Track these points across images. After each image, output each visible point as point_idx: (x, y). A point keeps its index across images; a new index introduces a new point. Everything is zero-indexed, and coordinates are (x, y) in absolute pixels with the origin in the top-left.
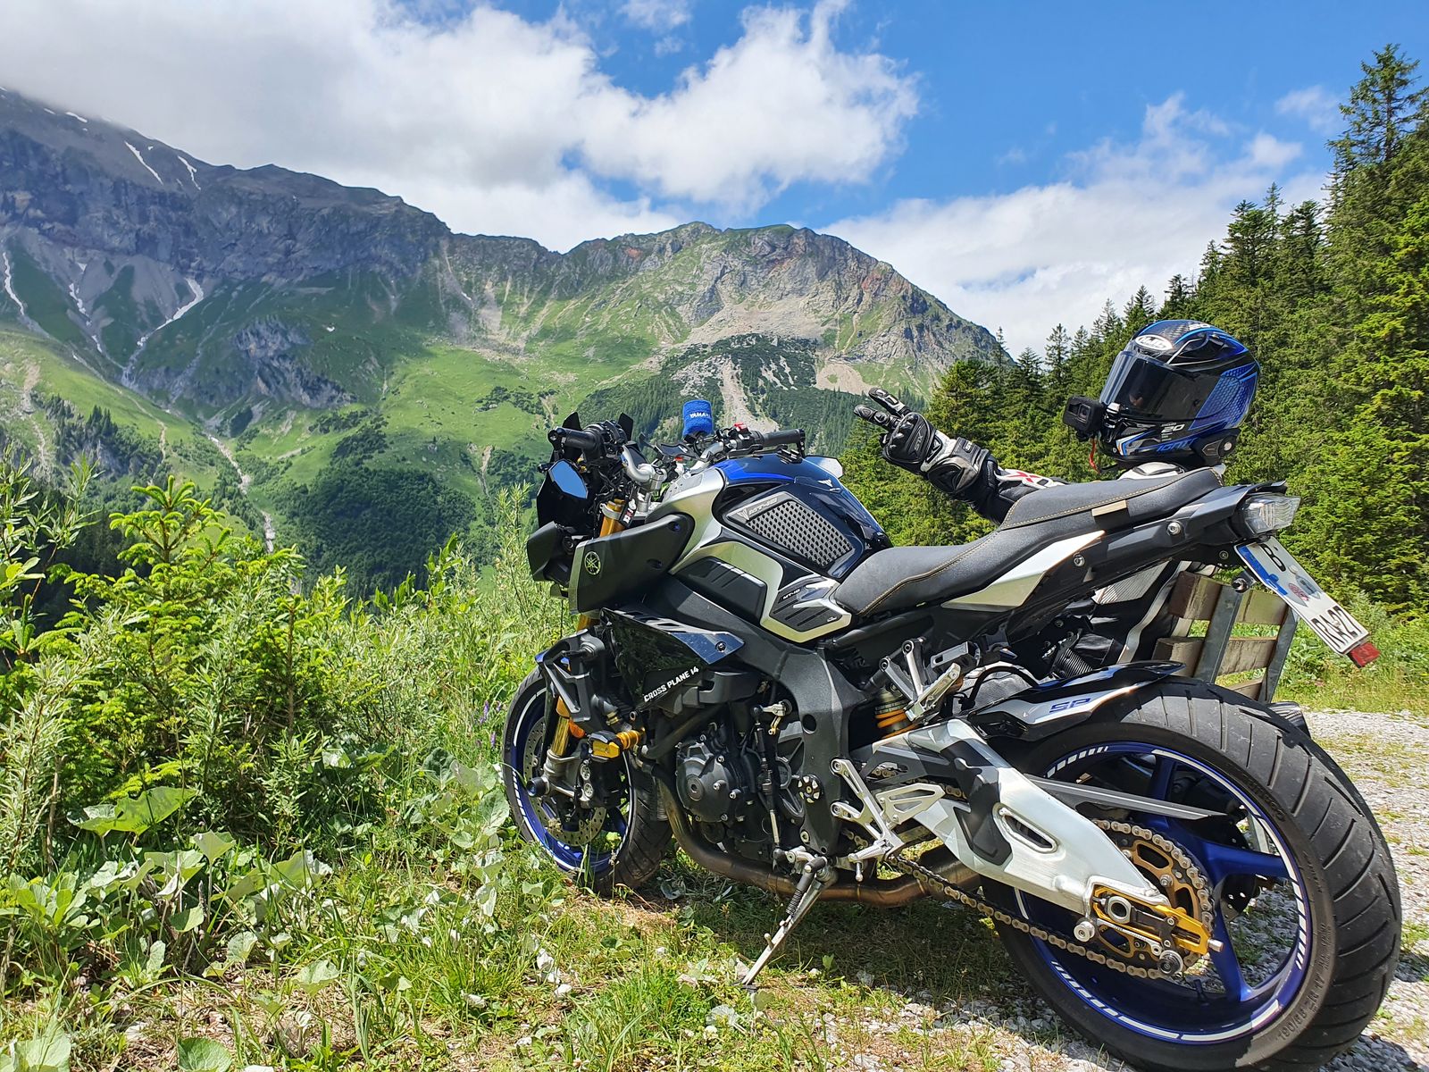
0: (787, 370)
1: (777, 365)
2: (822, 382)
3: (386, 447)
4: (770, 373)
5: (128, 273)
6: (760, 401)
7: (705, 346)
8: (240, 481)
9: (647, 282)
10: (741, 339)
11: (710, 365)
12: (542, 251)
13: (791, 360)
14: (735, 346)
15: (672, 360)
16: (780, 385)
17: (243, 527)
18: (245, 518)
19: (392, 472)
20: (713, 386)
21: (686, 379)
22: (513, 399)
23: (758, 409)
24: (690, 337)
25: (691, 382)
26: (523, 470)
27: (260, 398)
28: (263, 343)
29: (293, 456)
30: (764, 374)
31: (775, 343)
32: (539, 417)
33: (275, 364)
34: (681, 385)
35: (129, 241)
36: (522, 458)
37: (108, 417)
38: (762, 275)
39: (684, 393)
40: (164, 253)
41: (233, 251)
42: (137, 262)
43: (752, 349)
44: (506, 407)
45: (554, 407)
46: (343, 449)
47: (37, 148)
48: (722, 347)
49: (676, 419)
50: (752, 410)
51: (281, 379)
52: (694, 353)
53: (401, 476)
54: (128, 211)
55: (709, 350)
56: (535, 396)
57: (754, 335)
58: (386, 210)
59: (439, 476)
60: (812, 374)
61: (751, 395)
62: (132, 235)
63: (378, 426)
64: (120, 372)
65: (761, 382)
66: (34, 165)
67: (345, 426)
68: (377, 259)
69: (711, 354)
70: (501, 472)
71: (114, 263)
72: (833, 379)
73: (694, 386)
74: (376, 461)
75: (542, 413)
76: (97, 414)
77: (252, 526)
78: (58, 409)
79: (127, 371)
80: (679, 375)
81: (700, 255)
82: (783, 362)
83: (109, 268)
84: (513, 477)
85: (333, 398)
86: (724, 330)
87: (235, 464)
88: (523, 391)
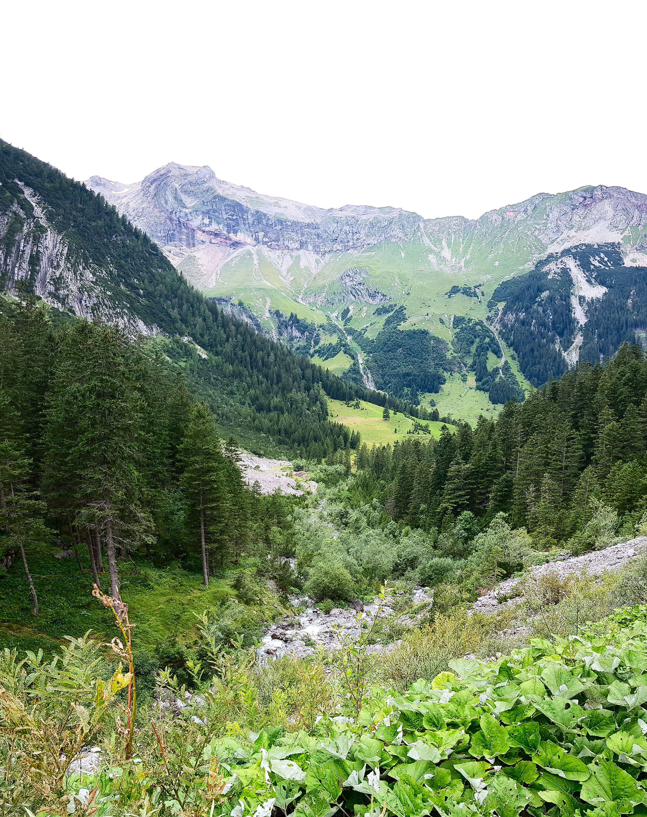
0: (606, 259)
1: (600, 257)
2: (628, 263)
3: (407, 319)
4: (596, 262)
5: (298, 257)
6: (594, 276)
7: (557, 253)
8: (346, 339)
9: (521, 226)
10: (576, 247)
11: (562, 262)
12: (466, 221)
13: (606, 254)
14: (574, 251)
15: (540, 262)
16: (603, 267)
17: (349, 358)
18: (350, 355)
19: (410, 330)
20: (565, 272)
21: (550, 270)
22: (462, 291)
23: (593, 281)
24: (548, 250)
25: (553, 271)
26: (470, 325)
27: (352, 302)
28: (351, 279)
29: (367, 327)
30: (593, 263)
31: (596, 246)
32: (476, 298)
33: (357, 287)
34: (547, 274)
35: (297, 245)
36: (469, 319)
37: (296, 316)
38: (581, 213)
39: (550, 277)
40: (310, 247)
41: (336, 242)
42: (301, 252)
43: (584, 252)
44: (459, 295)
45: (483, 293)
46: (388, 322)
48: (566, 252)
49: (548, 291)
50: (589, 281)
51: (359, 293)
52: (551, 258)
53: (414, 332)
54: (297, 233)
55: (559, 255)
56: (473, 288)
57: (582, 244)
58: (395, 214)
59: (431, 331)
60: (621, 259)
61: (587, 274)
62: (299, 242)
63: (402, 310)
64: (298, 297)
65: (592, 267)
67: (388, 311)
68: (394, 237)
69: (560, 257)
70: (460, 327)
71: (293, 254)
72: (634, 261)
73: (555, 273)
74: (404, 326)
75: (477, 296)
76: (292, 314)
77: (353, 358)
78: (278, 314)
79: (300, 297)
80: (546, 269)
81: (545, 208)
82: (602, 255)
83: (292, 256)
84: (466, 329)
85: (382, 299)
86: (565, 244)
87: (344, 332)
88: (466, 287)
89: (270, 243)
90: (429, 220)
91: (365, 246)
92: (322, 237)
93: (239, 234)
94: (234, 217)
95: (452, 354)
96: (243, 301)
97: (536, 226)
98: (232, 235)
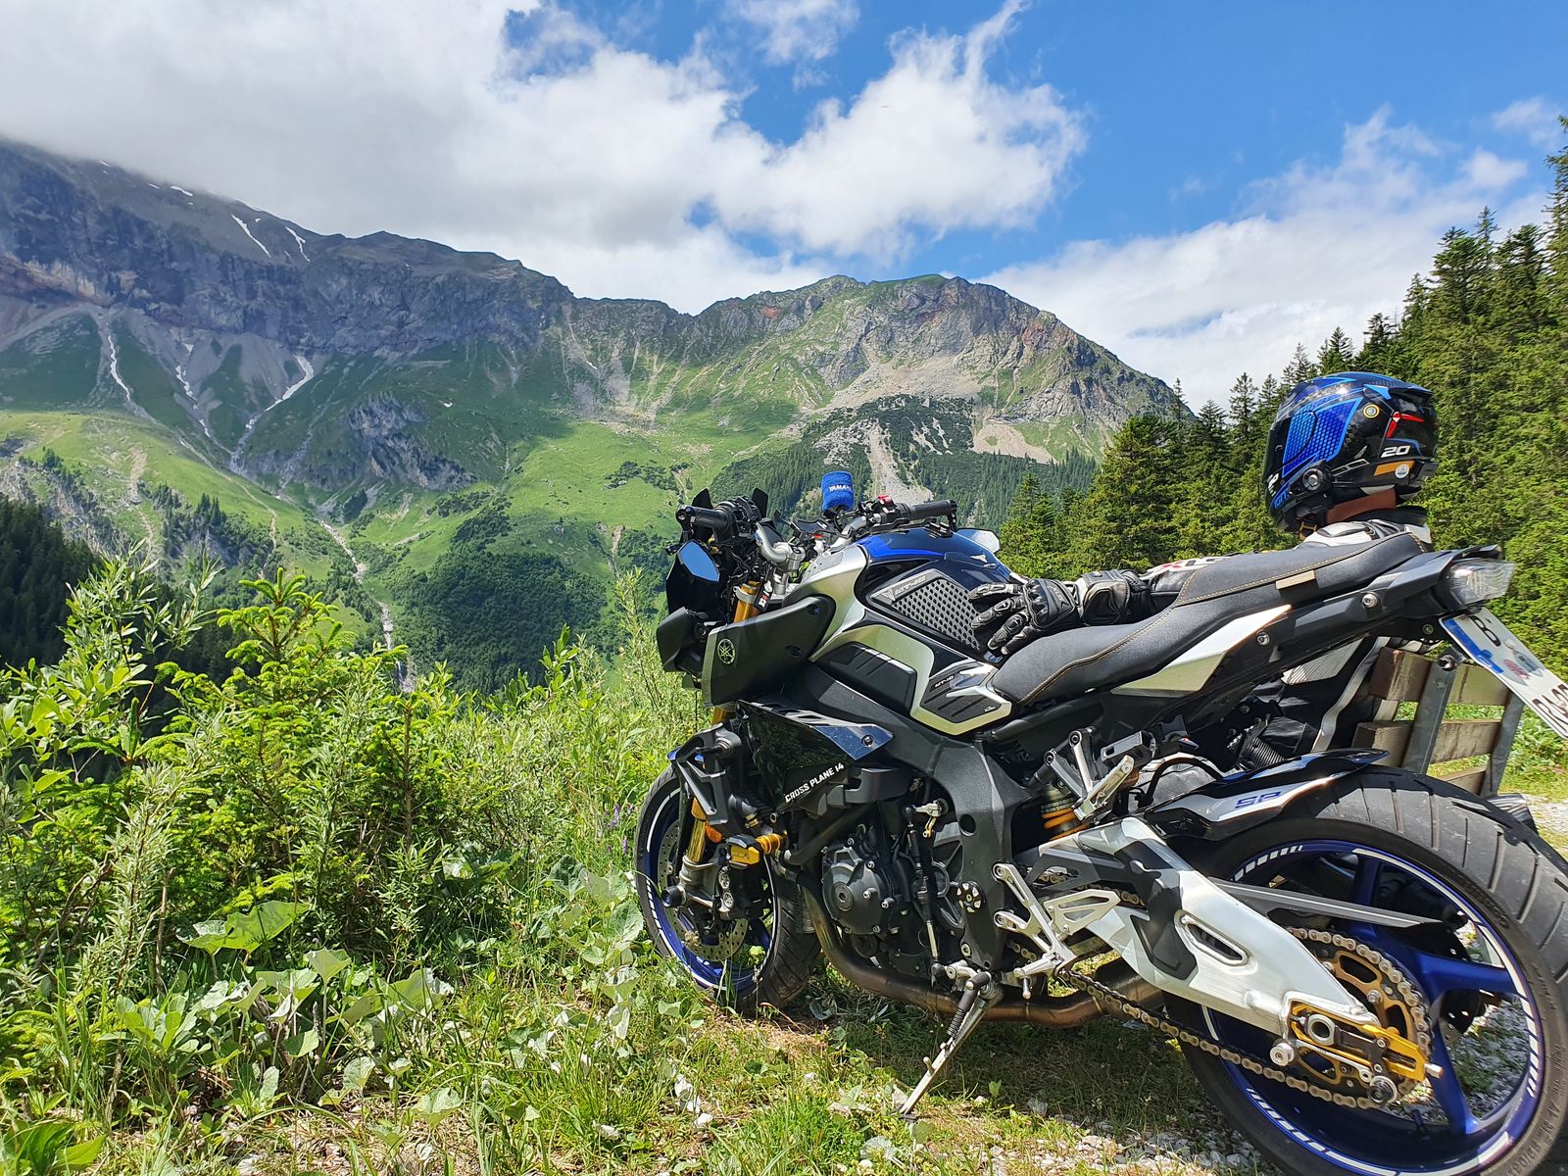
0: (941, 433)
1: (930, 427)
2: (979, 444)
3: (509, 529)
4: (922, 436)
5: (236, 353)
6: (912, 467)
7: (850, 410)
8: (355, 570)
9: (786, 343)
10: (889, 401)
11: (855, 430)
12: (672, 313)
13: (945, 422)
14: (882, 408)
15: (814, 426)
16: (933, 449)
17: (359, 619)
18: (361, 610)
19: (517, 556)
20: (860, 453)
21: (830, 446)
22: (644, 474)
23: (910, 476)
24: (833, 401)
25: (836, 450)
26: (656, 550)
27: (374, 481)
28: (377, 421)
29: (410, 542)
30: (916, 439)
31: (927, 404)
32: (672, 493)
33: (390, 443)
34: (824, 453)
35: (236, 319)
37: (216, 505)
38: (911, 330)
39: (827, 461)
40: (272, 330)
41: (343, 325)
42: (244, 340)
43: (901, 413)
44: (637, 483)
45: (688, 481)
46: (463, 533)
47: (141, 224)
48: (868, 410)
49: (820, 490)
50: (903, 478)
51: (396, 459)
52: (838, 418)
53: (526, 561)
54: (235, 288)
55: (854, 414)
56: (668, 470)
57: (903, 396)
58: (505, 276)
59: (566, 558)
60: (969, 436)
61: (901, 461)
62: (240, 313)
63: (501, 508)
64: (228, 457)
65: (912, 447)
66: (138, 242)
67: (466, 508)
68: (497, 329)
69: (855, 420)
70: (633, 553)
71: (222, 342)
72: (992, 441)
73: (839, 454)
74: (498, 546)
75: (675, 489)
76: (205, 503)
77: (369, 618)
78: (166, 498)
79: (235, 456)
80: (822, 442)
81: (842, 310)
82: (936, 424)
83: (216, 348)
84: (646, 558)
85: (451, 479)
86: (870, 392)
87: (349, 552)
88: (654, 465)
89: (153, 306)
90: (587, 301)
91: (420, 344)
92: (305, 308)
93: (58, 265)
94: (43, 216)
95: (611, 612)
96: (58, 453)
97: (818, 347)
98: (34, 268)
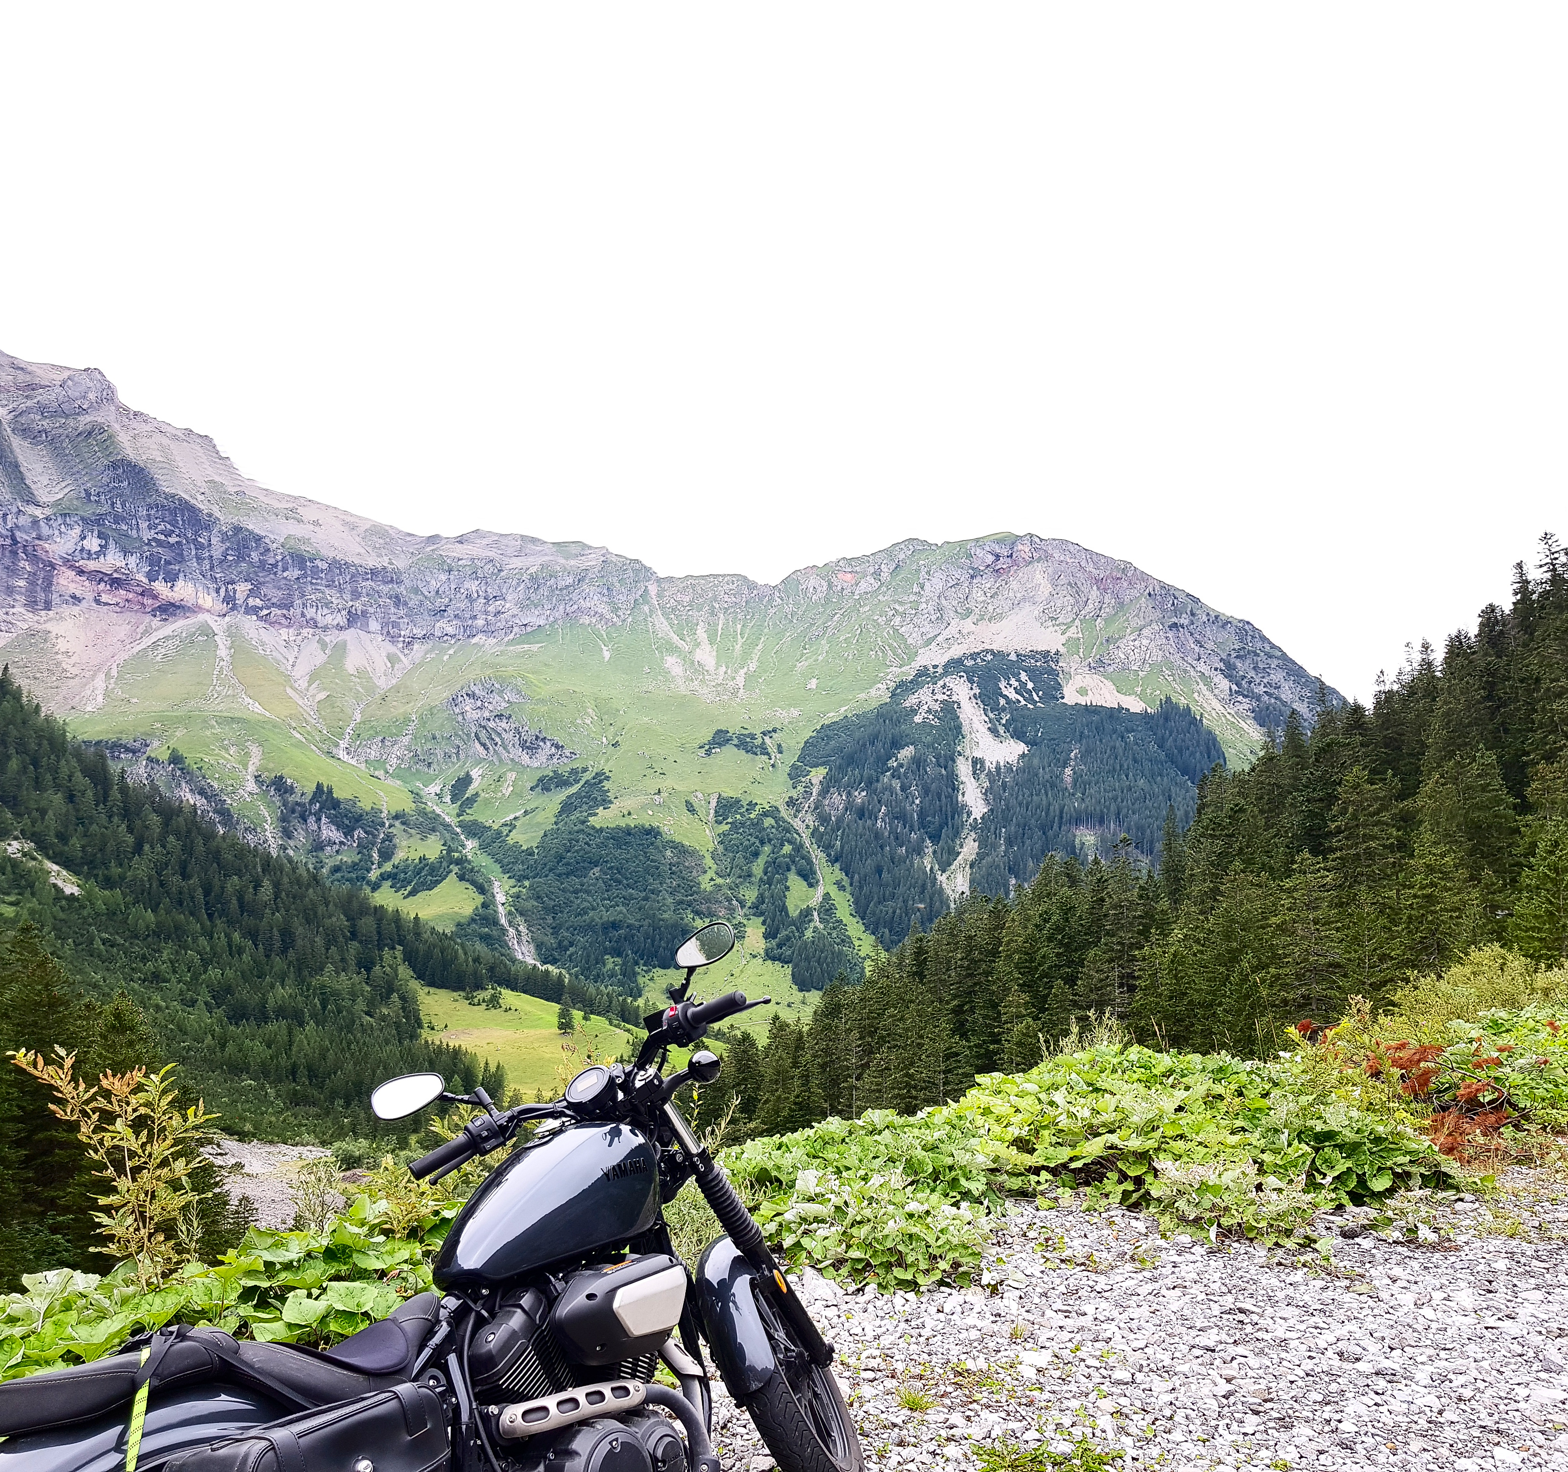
0: (1030, 685)
1: (1019, 680)
2: (1071, 696)
3: (612, 803)
4: (1012, 690)
5: (341, 649)
6: (1004, 722)
7: (935, 667)
8: (463, 846)
9: (865, 605)
10: (974, 656)
11: (944, 687)
12: (752, 586)
13: (1033, 674)
14: (969, 663)
15: (901, 685)
16: (1023, 702)
17: (473, 893)
18: (475, 883)
19: (618, 828)
20: (949, 710)
21: (919, 704)
22: (736, 742)
23: (1001, 730)
24: (918, 659)
25: (925, 707)
26: (752, 816)
27: (479, 761)
28: (479, 703)
29: (515, 818)
30: (1005, 692)
31: (1013, 657)
32: (765, 757)
33: (491, 724)
34: (914, 712)
35: (341, 619)
36: (750, 804)
37: (330, 791)
38: (988, 585)
39: (918, 719)
40: (374, 625)
41: (443, 617)
42: (350, 635)
43: (988, 668)
44: (729, 752)
45: (779, 746)
46: (567, 807)
48: (954, 666)
49: (912, 747)
50: (993, 731)
51: (497, 740)
52: (924, 676)
53: (628, 831)
54: (341, 591)
55: (940, 670)
56: (759, 735)
57: (987, 651)
58: (592, 561)
59: (666, 828)
60: (1058, 687)
61: (992, 715)
62: (344, 613)
63: (601, 782)
64: (340, 747)
65: (1002, 702)
66: (255, 556)
67: (567, 784)
68: (587, 612)
69: (943, 675)
70: (730, 820)
71: (327, 639)
72: (1083, 691)
73: (929, 711)
74: (603, 818)
75: (768, 754)
76: (319, 790)
77: (482, 891)
78: (281, 787)
79: (346, 746)
80: (911, 701)
81: (918, 571)
82: (1024, 676)
83: (323, 645)
84: (743, 824)
85: (552, 756)
86: (953, 648)
87: (458, 830)
88: (746, 732)
89: (265, 612)
90: (670, 579)
91: (516, 629)
92: (406, 604)
93: (181, 583)
94: (173, 540)
95: (712, 879)
96: (181, 751)
97: (897, 607)
98: (160, 586)
